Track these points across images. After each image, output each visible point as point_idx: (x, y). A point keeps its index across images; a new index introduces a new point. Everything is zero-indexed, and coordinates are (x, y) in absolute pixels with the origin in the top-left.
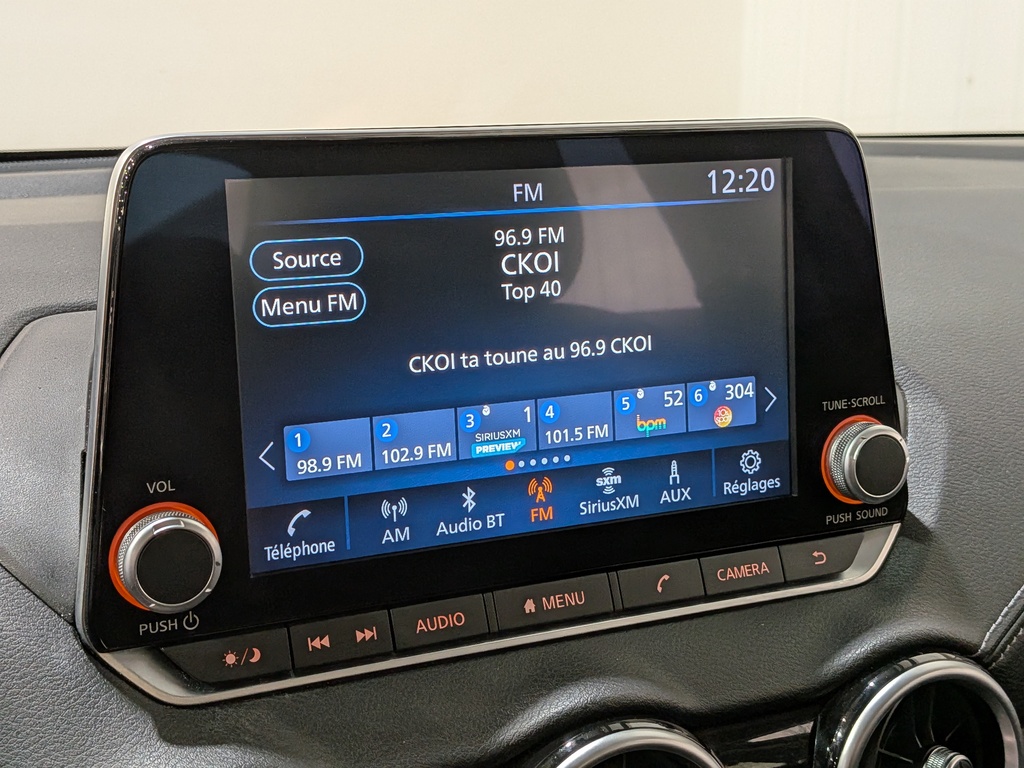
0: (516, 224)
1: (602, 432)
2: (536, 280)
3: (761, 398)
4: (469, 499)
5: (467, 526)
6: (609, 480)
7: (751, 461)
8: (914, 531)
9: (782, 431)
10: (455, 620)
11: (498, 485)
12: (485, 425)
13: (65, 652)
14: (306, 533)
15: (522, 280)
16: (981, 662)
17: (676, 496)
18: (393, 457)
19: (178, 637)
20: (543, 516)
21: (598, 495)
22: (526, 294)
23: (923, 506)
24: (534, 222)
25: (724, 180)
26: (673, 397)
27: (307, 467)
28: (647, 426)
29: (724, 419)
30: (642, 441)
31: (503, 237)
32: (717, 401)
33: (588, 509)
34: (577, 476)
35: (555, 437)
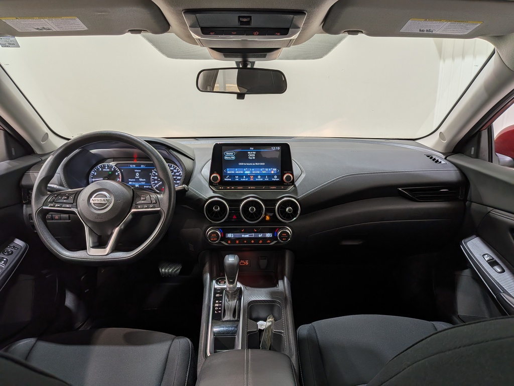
0: (250, 151)
1: (259, 172)
2: (252, 157)
3: (277, 171)
4: (244, 177)
5: (244, 179)
6: (259, 177)
7: (276, 177)
8: (295, 186)
9: (280, 174)
10: (242, 188)
11: (247, 176)
12: (246, 170)
13: (207, 185)
14: (228, 178)
15: (251, 157)
16: (297, 200)
17: (267, 179)
18: (237, 172)
19: (216, 185)
20: (252, 180)
21: (258, 178)
22: (251, 158)
23: (297, 184)
24: (252, 151)
25: (273, 148)
26: (267, 170)
27: (229, 172)
28: (263, 172)
29: (273, 172)
30: (263, 173)
31: (249, 153)
32: (272, 170)
33: (257, 179)
34: (256, 176)
35: (253, 172)
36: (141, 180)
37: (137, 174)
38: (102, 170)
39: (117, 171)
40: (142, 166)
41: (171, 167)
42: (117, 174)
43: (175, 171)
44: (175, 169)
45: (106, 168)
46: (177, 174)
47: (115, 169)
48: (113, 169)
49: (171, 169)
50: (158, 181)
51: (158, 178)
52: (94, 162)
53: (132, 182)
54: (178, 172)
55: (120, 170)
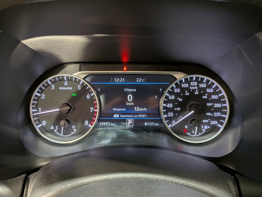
36: (137, 109)
37: (130, 98)
38: (57, 88)
39: (88, 91)
40: (139, 81)
41: (202, 81)
42: (88, 97)
43: (209, 90)
44: (209, 86)
45: (66, 84)
46: (214, 97)
47: (84, 87)
48: (79, 87)
49: (202, 86)
50: (175, 112)
51: (175, 106)
52: (40, 72)
53: (120, 113)
54: (215, 93)
55: (95, 89)
